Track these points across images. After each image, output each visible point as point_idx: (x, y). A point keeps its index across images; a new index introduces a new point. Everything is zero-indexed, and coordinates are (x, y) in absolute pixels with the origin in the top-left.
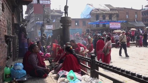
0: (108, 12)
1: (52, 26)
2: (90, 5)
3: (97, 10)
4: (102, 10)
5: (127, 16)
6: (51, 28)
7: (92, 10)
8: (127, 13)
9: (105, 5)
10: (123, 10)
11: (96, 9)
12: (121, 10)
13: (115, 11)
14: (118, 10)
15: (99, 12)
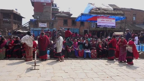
0: (111, 12)
1: (46, 24)
2: (92, 4)
3: (98, 10)
4: (103, 10)
5: (134, 18)
6: (45, 26)
7: (92, 9)
8: (135, 15)
9: (109, 5)
10: (129, 11)
11: (97, 8)
12: (127, 11)
13: (120, 11)
14: (124, 11)
15: (99, 11)
